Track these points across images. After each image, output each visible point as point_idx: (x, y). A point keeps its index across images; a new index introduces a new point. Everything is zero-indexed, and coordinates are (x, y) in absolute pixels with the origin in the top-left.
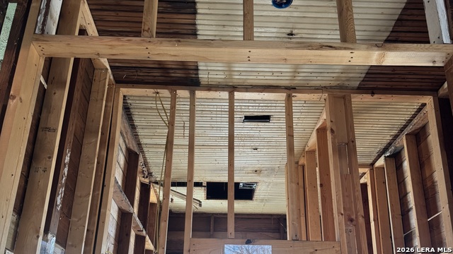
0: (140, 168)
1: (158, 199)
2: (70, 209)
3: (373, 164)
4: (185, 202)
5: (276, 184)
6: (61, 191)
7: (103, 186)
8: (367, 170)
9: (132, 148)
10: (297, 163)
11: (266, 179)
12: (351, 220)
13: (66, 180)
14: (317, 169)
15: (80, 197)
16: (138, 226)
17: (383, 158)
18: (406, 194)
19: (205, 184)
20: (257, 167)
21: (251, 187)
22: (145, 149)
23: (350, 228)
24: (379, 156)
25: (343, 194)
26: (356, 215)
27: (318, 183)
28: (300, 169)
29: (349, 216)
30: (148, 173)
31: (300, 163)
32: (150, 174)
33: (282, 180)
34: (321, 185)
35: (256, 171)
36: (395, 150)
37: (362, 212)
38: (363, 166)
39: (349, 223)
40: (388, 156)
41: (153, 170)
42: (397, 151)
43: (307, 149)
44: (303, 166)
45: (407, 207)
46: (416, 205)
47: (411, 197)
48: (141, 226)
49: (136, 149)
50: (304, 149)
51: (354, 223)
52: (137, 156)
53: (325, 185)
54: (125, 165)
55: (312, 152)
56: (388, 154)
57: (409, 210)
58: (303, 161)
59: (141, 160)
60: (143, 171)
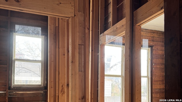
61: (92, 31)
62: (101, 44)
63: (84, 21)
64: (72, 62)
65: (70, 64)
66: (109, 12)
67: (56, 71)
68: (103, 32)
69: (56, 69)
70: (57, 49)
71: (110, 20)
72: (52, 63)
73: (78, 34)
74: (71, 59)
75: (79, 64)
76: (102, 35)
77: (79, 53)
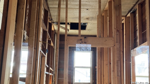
0: (48, 17)
1: (54, 29)
2: (29, 25)
3: (126, 16)
4: (65, 30)
5: (94, 24)
6: (27, 17)
7: (39, 19)
8: (124, 18)
9: (46, 9)
10: (101, 15)
11: (90, 22)
12: (118, 31)
13: (28, 14)
14: (108, 18)
15: (32, 21)
16: (49, 36)
17: (130, 13)
18: (136, 25)
19: (70, 24)
20: (88, 17)
21: (85, 25)
22: (50, 10)
23: (117, 34)
24: (128, 13)
25: (116, 22)
26: (120, 29)
27: (108, 20)
28: (102, 17)
29: (117, 29)
30: (51, 19)
31: (102, 15)
32: (52, 19)
33: (96, 22)
34: (109, 21)
35: (87, 18)
36: (134, 10)
37: (122, 28)
38: (123, 16)
39: (117, 32)
40: (131, 13)
41: (53, 18)
42: (135, 10)
43: (105, 9)
44: (103, 16)
45: (136, 29)
46: (139, 28)
47: (138, 26)
48: (50, 37)
49: (47, 9)
50: (104, 9)
51: (119, 32)
52: (47, 12)
53: (110, 21)
54: (44, 15)
55: (106, 11)
56: (131, 12)
57: (137, 30)
58: (103, 14)
59: (49, 14)
60: (49, 18)
61: (125, 47)
62: (132, 56)
63: (120, 47)
64: (113, 71)
65: (112, 72)
66: (137, 36)
67: (101, 75)
68: (134, 49)
69: (101, 74)
70: (102, 61)
71: (138, 41)
72: (99, 70)
73: (116, 55)
74: (112, 69)
75: (117, 71)
76: (132, 50)
77: (117, 66)
